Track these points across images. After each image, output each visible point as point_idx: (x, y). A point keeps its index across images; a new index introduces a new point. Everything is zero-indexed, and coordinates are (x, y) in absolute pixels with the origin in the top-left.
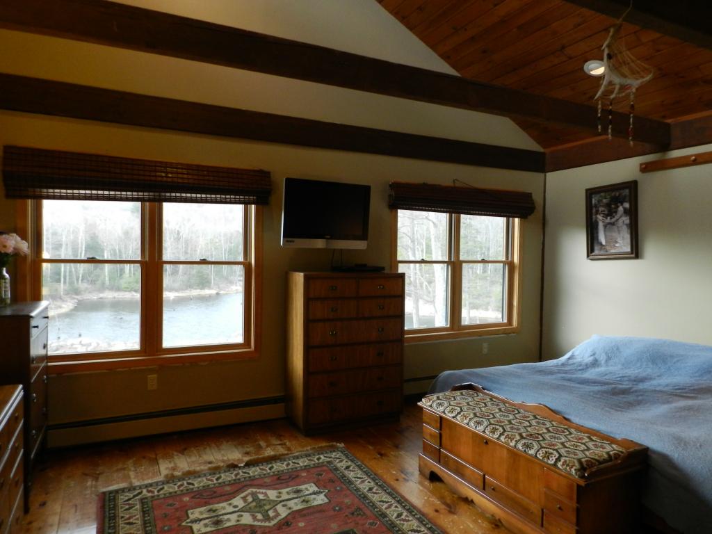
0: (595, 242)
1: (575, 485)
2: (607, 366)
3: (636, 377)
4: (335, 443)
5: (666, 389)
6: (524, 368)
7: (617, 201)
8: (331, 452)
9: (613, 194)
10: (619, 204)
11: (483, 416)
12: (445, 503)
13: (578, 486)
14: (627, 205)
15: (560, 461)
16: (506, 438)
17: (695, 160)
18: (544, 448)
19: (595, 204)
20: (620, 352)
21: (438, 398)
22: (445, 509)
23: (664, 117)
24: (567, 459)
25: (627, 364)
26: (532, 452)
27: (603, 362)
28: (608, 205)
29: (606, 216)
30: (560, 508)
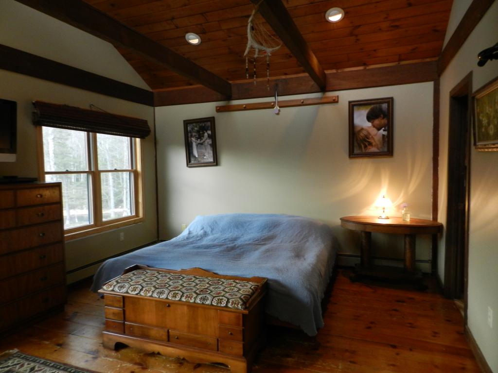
0: (191, 155)
1: (241, 315)
2: (213, 234)
3: (232, 238)
4: (7, 352)
5: (250, 242)
6: (165, 245)
7: (203, 129)
8: (6, 361)
9: (201, 125)
10: (205, 131)
11: (162, 287)
12: (136, 364)
13: (244, 315)
14: (209, 132)
15: (229, 302)
16: (186, 298)
17: (245, 108)
18: (216, 297)
19: (190, 130)
20: (218, 225)
21: (117, 282)
22: (138, 368)
23: (228, 79)
24: (233, 300)
25: (223, 231)
26: (208, 302)
27: (210, 232)
28: (198, 132)
29: (197, 139)
30: (231, 334)
